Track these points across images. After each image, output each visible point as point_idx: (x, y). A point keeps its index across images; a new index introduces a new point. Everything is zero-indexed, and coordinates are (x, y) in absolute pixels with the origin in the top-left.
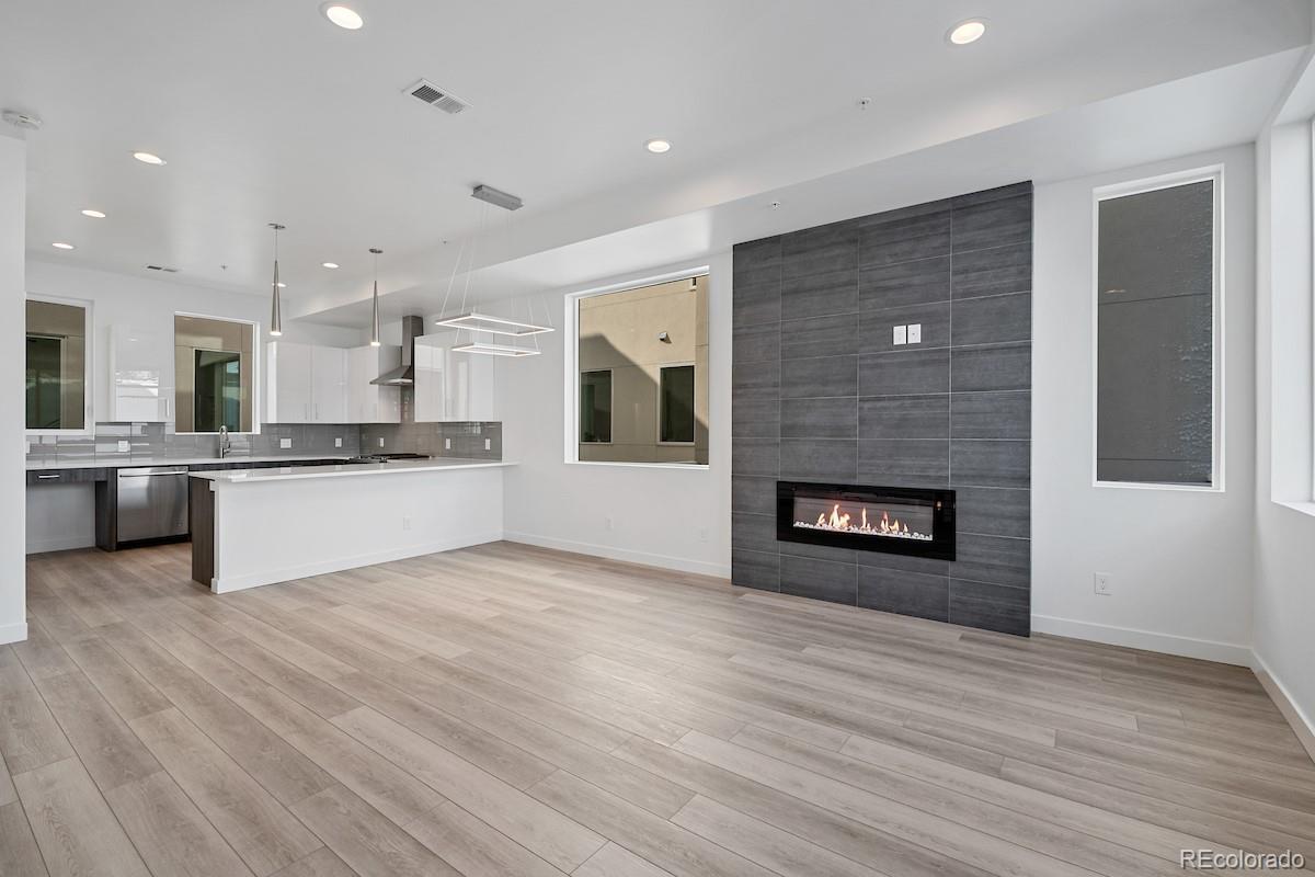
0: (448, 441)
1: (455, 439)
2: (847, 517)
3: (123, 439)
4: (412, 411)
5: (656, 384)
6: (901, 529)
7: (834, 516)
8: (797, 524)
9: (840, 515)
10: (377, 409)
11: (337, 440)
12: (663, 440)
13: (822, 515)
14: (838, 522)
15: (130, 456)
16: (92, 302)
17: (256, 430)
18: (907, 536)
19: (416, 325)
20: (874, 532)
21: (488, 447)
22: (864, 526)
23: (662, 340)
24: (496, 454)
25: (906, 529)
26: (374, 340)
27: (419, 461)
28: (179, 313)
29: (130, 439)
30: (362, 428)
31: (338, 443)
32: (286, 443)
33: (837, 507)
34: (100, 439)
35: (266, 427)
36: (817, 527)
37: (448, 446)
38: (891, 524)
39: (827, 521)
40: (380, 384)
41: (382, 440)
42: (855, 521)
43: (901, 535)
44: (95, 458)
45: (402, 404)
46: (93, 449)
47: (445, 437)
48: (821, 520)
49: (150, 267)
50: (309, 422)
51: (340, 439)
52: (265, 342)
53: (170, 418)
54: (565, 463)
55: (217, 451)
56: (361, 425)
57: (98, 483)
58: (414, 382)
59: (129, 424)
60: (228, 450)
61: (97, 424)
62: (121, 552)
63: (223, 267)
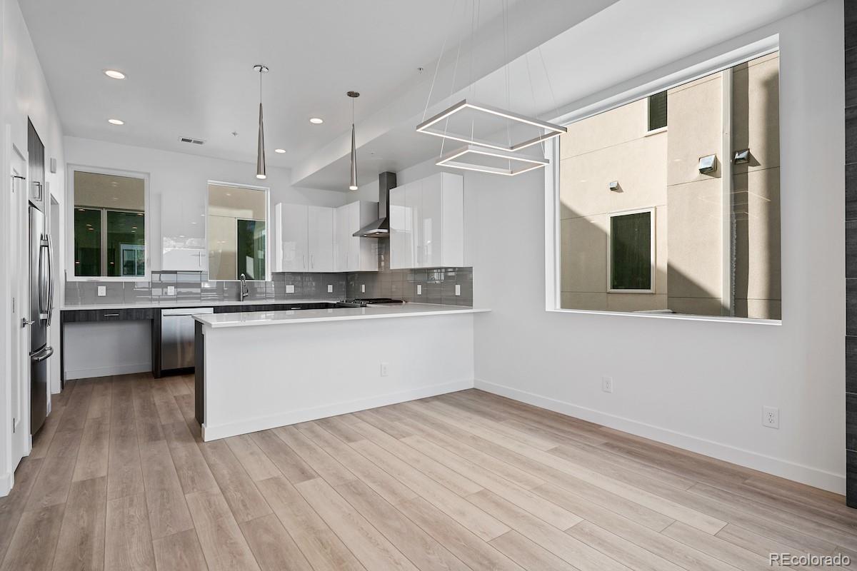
0: (419, 287)
1: (424, 285)
3: (171, 284)
4: (387, 261)
5: (606, 235)
10: (360, 259)
11: (329, 286)
12: (614, 287)
15: (176, 299)
16: (149, 174)
17: (269, 278)
19: (390, 180)
21: (458, 293)
23: (612, 189)
24: (466, 300)
26: (352, 184)
27: (394, 306)
28: (211, 182)
29: (177, 285)
30: (348, 276)
31: (330, 288)
32: (290, 289)
34: (154, 285)
35: (275, 275)
37: (419, 292)
40: (362, 236)
41: (363, 286)
44: (151, 300)
45: (380, 255)
46: (150, 293)
47: (416, 284)
49: (183, 140)
50: (307, 271)
51: (331, 286)
52: (274, 204)
53: (204, 267)
54: (547, 310)
55: (239, 295)
56: (347, 274)
57: (152, 320)
58: (389, 232)
59: (175, 272)
60: (247, 294)
61: (153, 272)
62: (164, 379)
63: (234, 134)
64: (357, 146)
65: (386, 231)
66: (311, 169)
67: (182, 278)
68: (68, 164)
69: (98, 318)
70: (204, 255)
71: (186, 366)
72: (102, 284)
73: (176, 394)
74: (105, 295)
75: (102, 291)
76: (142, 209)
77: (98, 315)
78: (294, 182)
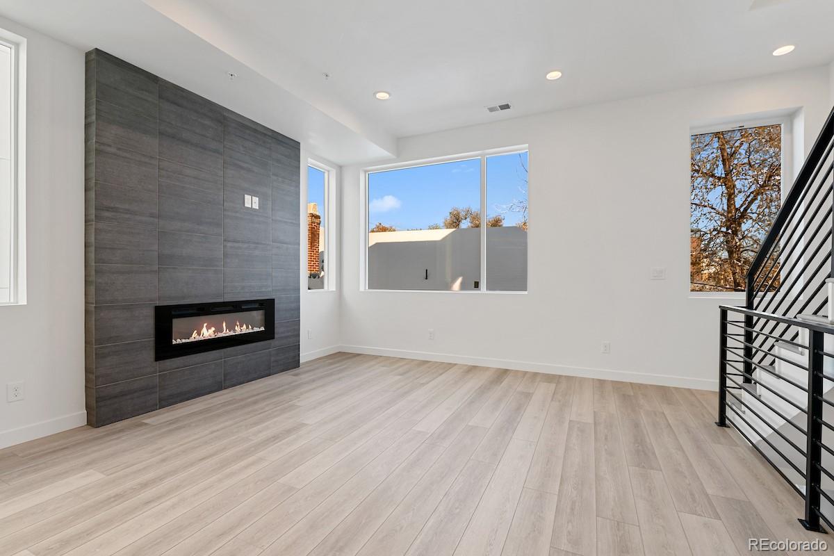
2: (213, 329)
6: (247, 328)
7: (204, 330)
8: (174, 342)
9: (208, 328)
13: (195, 331)
14: (207, 333)
18: (251, 331)
20: (232, 333)
22: (225, 331)
25: (250, 327)
33: (205, 325)
36: (192, 339)
38: (241, 326)
39: (199, 334)
42: (219, 329)
43: (248, 331)
48: (195, 334)
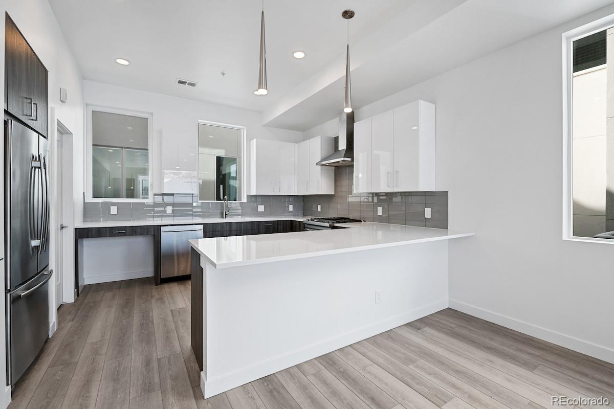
0: (380, 209)
1: (386, 207)
3: (169, 205)
4: (349, 185)
10: (321, 185)
15: (174, 216)
16: (152, 114)
17: (244, 200)
21: (428, 215)
24: (440, 222)
28: (200, 121)
29: (173, 204)
31: (291, 208)
32: (261, 208)
34: (156, 205)
35: (249, 197)
37: (380, 213)
40: (323, 165)
41: (319, 207)
45: (335, 180)
46: (153, 212)
49: (180, 82)
50: (275, 194)
51: (292, 206)
52: (249, 140)
53: (196, 191)
54: (563, 239)
55: (222, 213)
56: (304, 196)
57: (154, 235)
58: (353, 160)
59: (173, 195)
60: (228, 213)
61: (155, 195)
62: (162, 286)
63: (223, 74)
64: (352, 69)
65: (349, 159)
66: (282, 109)
67: (178, 200)
68: (87, 105)
69: (108, 235)
70: (196, 182)
71: (181, 274)
72: (114, 204)
73: (173, 308)
74: (116, 213)
75: (114, 210)
76: (147, 148)
77: (108, 232)
78: (264, 124)
